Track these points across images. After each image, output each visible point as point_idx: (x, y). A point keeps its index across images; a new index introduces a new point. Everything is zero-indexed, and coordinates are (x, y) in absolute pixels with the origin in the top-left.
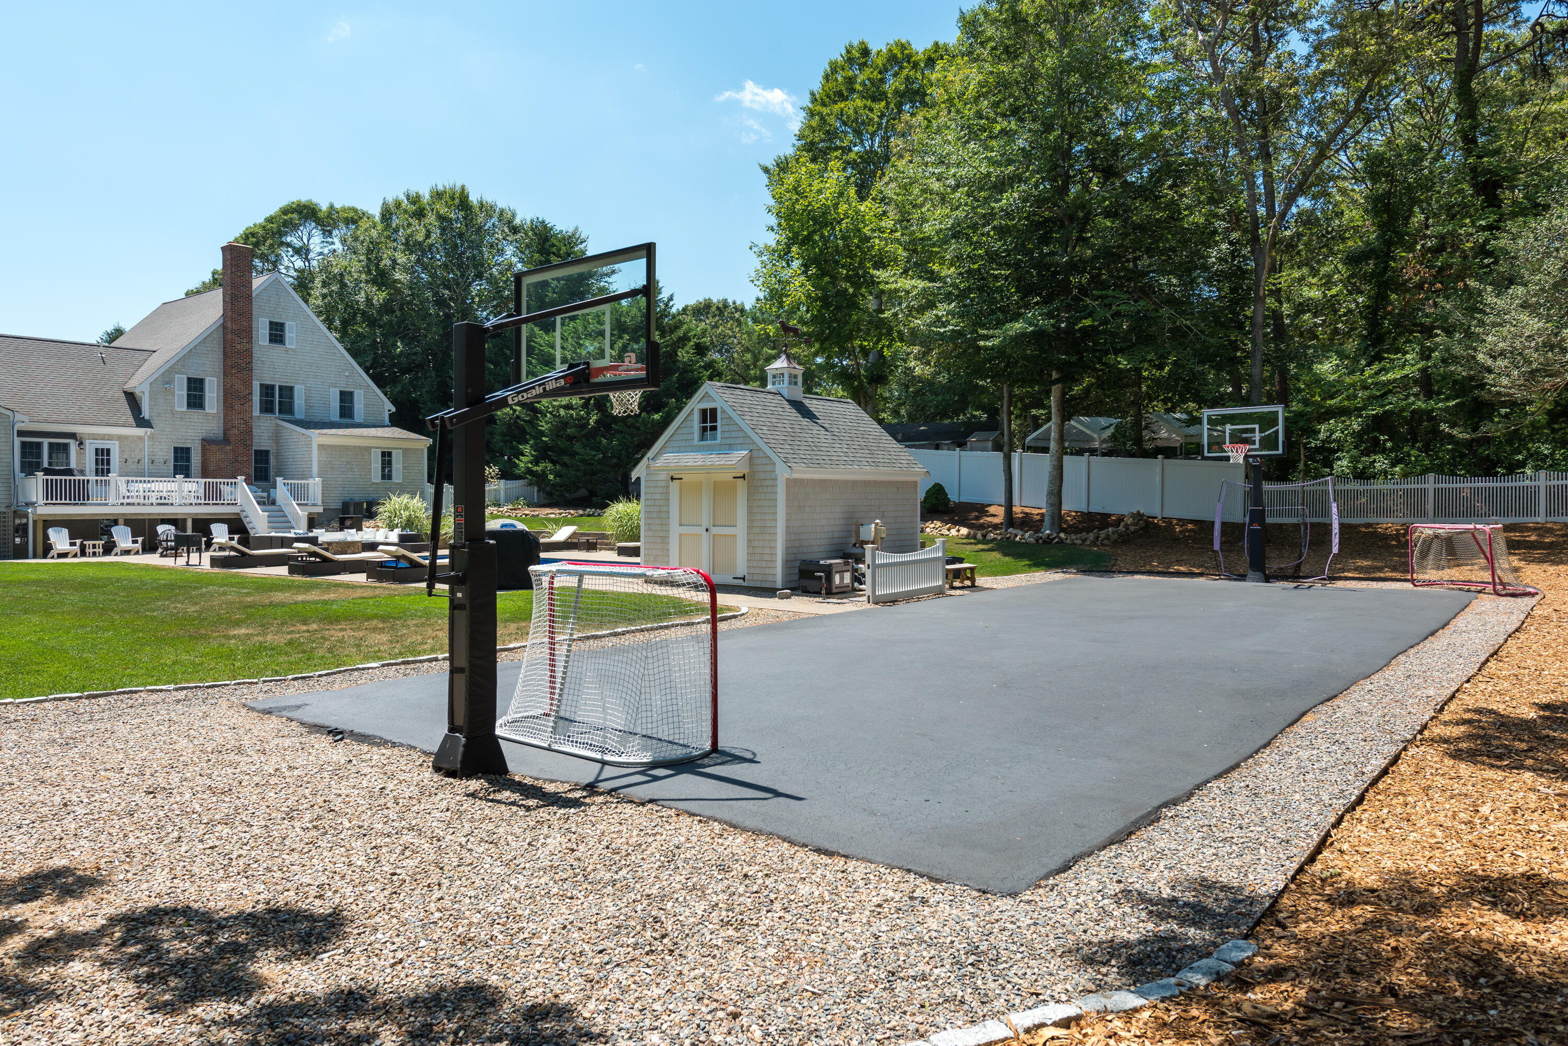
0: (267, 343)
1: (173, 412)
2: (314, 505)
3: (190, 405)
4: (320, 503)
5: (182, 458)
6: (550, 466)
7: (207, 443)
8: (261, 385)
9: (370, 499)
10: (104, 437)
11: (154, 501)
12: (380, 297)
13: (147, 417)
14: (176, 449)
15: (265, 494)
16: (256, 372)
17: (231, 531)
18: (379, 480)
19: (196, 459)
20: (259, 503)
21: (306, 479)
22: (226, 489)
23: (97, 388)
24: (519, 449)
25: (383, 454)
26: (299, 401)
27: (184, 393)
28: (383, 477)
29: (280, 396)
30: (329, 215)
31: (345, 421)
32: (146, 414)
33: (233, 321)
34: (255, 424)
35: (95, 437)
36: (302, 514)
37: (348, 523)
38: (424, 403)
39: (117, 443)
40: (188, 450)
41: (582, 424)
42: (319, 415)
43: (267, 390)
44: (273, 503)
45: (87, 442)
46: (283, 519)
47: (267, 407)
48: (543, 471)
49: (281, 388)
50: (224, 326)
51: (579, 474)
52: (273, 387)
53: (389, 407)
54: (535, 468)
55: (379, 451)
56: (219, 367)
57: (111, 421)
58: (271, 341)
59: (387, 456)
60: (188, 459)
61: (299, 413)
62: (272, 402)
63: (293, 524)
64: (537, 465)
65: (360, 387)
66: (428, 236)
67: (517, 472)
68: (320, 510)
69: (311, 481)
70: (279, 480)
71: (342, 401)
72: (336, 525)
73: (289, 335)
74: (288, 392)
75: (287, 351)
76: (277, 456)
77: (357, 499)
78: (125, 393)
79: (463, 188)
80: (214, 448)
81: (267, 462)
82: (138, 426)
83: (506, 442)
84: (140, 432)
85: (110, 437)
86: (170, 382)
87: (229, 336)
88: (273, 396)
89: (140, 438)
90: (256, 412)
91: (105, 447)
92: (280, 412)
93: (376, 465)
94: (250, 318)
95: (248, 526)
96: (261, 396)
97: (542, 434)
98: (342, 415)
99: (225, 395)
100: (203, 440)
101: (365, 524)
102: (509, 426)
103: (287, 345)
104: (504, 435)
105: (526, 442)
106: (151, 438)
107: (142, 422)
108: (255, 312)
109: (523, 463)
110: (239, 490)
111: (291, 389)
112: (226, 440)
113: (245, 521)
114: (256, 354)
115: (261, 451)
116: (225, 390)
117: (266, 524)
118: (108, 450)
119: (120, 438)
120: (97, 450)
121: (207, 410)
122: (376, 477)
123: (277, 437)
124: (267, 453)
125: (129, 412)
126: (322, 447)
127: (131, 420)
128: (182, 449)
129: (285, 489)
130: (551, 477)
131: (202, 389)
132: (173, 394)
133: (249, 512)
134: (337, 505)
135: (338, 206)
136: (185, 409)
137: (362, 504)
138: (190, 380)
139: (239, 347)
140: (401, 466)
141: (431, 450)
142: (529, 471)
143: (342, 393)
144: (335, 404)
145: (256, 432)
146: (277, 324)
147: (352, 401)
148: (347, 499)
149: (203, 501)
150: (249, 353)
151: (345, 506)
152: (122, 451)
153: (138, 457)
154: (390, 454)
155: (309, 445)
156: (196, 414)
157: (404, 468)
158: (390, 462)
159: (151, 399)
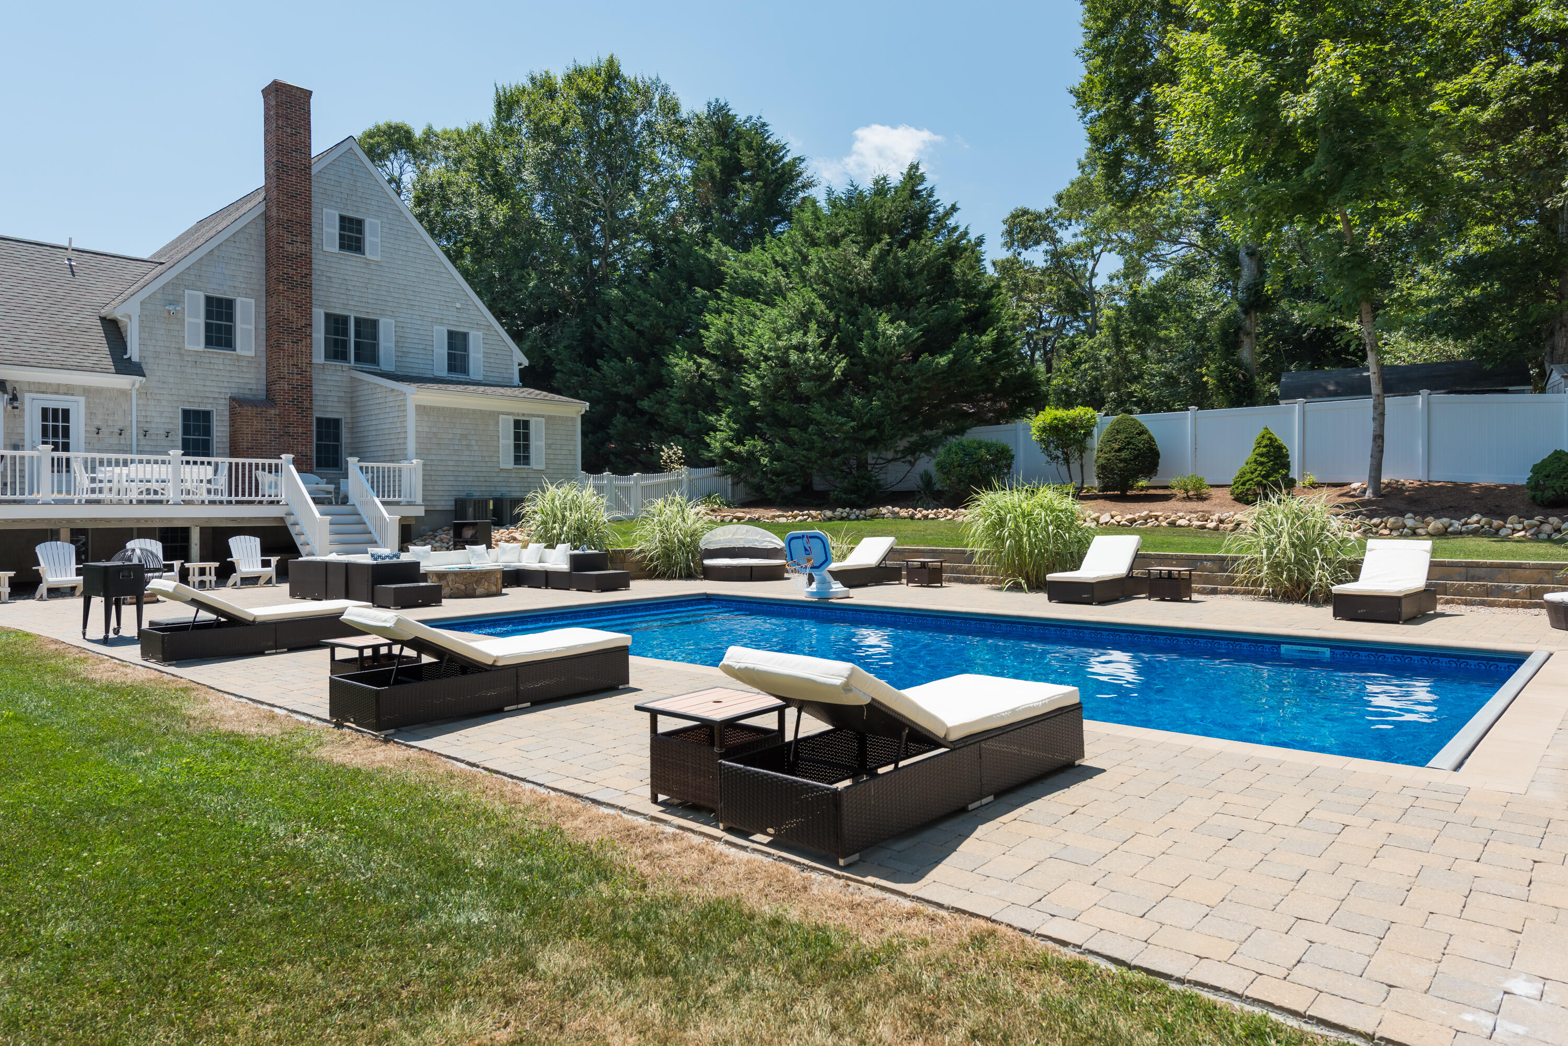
0: (336, 249)
1: (181, 352)
2: (410, 504)
3: (209, 342)
4: (419, 500)
5: (197, 428)
6: (760, 444)
7: (237, 403)
8: (328, 316)
9: (497, 495)
10: (57, 389)
11: (134, 496)
12: (500, 213)
13: (135, 359)
14: (186, 413)
15: (331, 487)
16: (318, 293)
17: (266, 550)
18: (510, 465)
19: (220, 430)
20: (317, 501)
21: (398, 461)
22: (265, 478)
23: (53, 310)
24: (706, 423)
25: (517, 423)
26: (386, 343)
27: (201, 321)
28: (517, 460)
29: (358, 334)
30: (426, 141)
31: (455, 376)
32: (134, 352)
33: (280, 206)
34: (316, 375)
35: (42, 388)
36: (390, 519)
37: (468, 533)
38: (561, 363)
39: (82, 400)
40: (207, 415)
41: (822, 375)
42: (417, 366)
43: (336, 324)
44: (345, 501)
45: (28, 396)
46: (360, 527)
47: (336, 351)
48: (751, 453)
49: (358, 321)
50: (266, 216)
51: (813, 455)
52: (345, 319)
53: (519, 359)
54: (737, 449)
55: (511, 419)
56: (258, 280)
57: (70, 362)
58: (342, 247)
59: (522, 429)
60: (207, 431)
61: (387, 359)
62: (345, 344)
63: (376, 536)
64: (740, 442)
65: (478, 326)
66: (565, 121)
67: (707, 455)
68: (420, 512)
69: (404, 465)
70: (353, 463)
71: (451, 346)
72: (448, 536)
73: (371, 238)
74: (368, 328)
75: (368, 263)
76: (353, 430)
77: (477, 495)
78: (103, 319)
79: (611, 62)
80: (248, 411)
81: (337, 437)
82: (119, 371)
83: (685, 412)
84: (124, 382)
85: (69, 390)
86: (177, 301)
87: (274, 232)
88: (345, 332)
89: (124, 393)
90: (319, 355)
91: (61, 406)
92: (357, 359)
93: (507, 442)
94: (307, 203)
95: (298, 541)
96: (327, 332)
97: (747, 397)
98: (452, 368)
99: (268, 328)
100: (232, 399)
101: (498, 534)
102: (691, 388)
103: (368, 255)
104: (683, 402)
105: (718, 412)
106: (143, 393)
107: (125, 366)
108: (316, 199)
109: (716, 442)
110: (283, 480)
111: (374, 324)
112: (270, 399)
113: (293, 531)
114: (319, 264)
115: (328, 421)
116: (268, 321)
117: (327, 537)
118: (66, 412)
119: (87, 391)
120: (45, 411)
121: (239, 351)
122: (506, 459)
123: (352, 400)
124: (337, 422)
125: (106, 350)
126: (422, 410)
127: (108, 362)
128: (196, 412)
129: (362, 477)
130: (765, 461)
131: (230, 317)
132: (181, 322)
133: (299, 516)
134: (446, 504)
135: (438, 129)
136: (201, 347)
137: (486, 502)
138: (209, 300)
139: (289, 248)
140: (543, 444)
141: (585, 418)
142: (728, 453)
143: (451, 334)
144: (441, 351)
145: (317, 389)
146: (351, 220)
147: (465, 348)
148: (463, 495)
149: (225, 498)
150: (305, 260)
151: (461, 505)
152: (90, 414)
153: (120, 425)
154: (526, 424)
155: (402, 408)
156: (219, 355)
157: (548, 446)
158: (526, 437)
159: (142, 327)
